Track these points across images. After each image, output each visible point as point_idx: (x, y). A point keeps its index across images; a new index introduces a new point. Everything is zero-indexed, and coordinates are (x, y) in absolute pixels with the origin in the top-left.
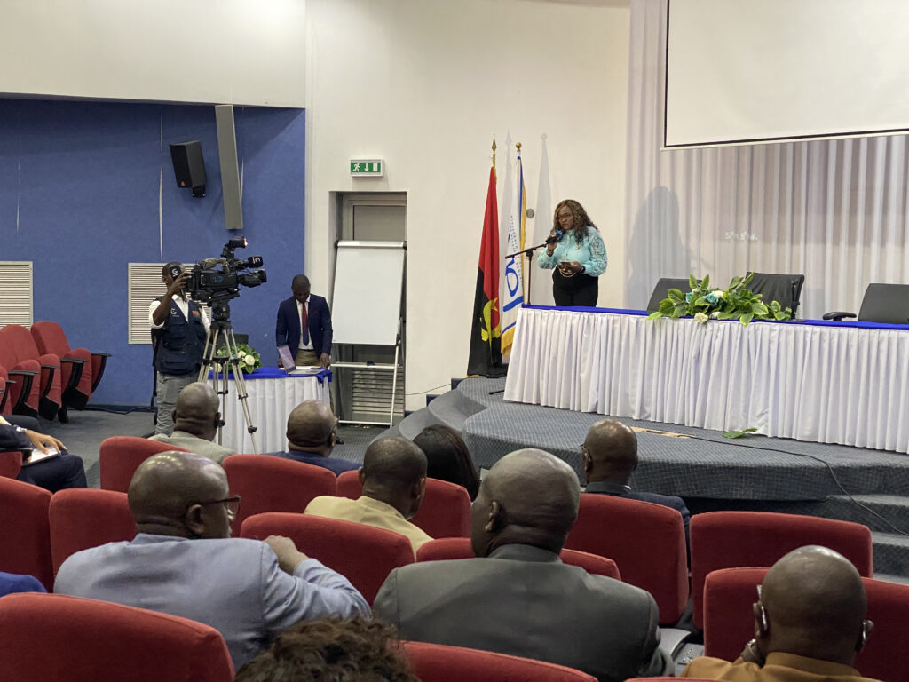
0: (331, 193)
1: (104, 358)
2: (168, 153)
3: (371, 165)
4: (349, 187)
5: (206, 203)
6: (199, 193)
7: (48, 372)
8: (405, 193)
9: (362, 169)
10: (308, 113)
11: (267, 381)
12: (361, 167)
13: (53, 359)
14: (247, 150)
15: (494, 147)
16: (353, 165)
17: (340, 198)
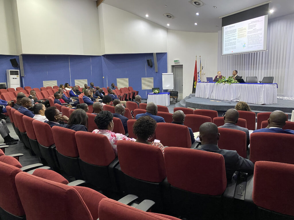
0: (171, 66)
1: (138, 92)
2: (147, 61)
3: (177, 61)
4: (174, 64)
5: (153, 68)
6: (151, 67)
7: (130, 94)
8: (183, 65)
9: (176, 62)
10: (167, 53)
11: (160, 95)
12: (176, 61)
13: (131, 92)
14: (158, 60)
15: (196, 57)
16: (174, 61)
17: (173, 66)
